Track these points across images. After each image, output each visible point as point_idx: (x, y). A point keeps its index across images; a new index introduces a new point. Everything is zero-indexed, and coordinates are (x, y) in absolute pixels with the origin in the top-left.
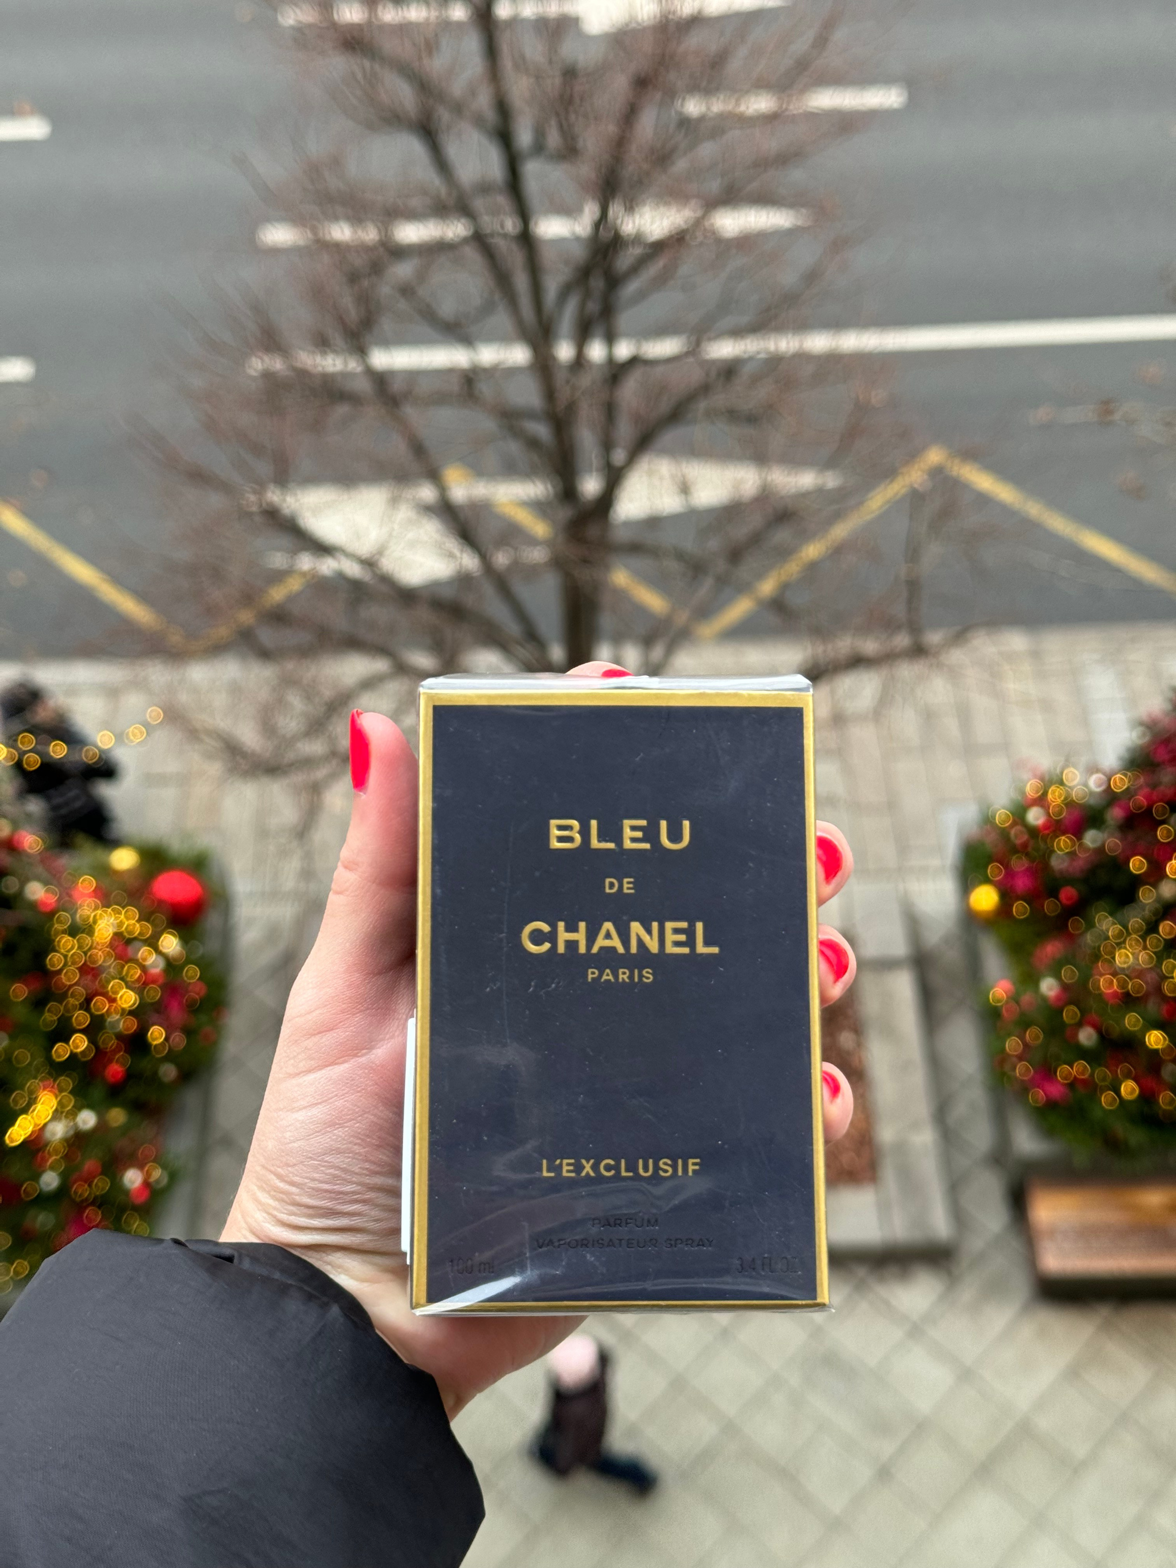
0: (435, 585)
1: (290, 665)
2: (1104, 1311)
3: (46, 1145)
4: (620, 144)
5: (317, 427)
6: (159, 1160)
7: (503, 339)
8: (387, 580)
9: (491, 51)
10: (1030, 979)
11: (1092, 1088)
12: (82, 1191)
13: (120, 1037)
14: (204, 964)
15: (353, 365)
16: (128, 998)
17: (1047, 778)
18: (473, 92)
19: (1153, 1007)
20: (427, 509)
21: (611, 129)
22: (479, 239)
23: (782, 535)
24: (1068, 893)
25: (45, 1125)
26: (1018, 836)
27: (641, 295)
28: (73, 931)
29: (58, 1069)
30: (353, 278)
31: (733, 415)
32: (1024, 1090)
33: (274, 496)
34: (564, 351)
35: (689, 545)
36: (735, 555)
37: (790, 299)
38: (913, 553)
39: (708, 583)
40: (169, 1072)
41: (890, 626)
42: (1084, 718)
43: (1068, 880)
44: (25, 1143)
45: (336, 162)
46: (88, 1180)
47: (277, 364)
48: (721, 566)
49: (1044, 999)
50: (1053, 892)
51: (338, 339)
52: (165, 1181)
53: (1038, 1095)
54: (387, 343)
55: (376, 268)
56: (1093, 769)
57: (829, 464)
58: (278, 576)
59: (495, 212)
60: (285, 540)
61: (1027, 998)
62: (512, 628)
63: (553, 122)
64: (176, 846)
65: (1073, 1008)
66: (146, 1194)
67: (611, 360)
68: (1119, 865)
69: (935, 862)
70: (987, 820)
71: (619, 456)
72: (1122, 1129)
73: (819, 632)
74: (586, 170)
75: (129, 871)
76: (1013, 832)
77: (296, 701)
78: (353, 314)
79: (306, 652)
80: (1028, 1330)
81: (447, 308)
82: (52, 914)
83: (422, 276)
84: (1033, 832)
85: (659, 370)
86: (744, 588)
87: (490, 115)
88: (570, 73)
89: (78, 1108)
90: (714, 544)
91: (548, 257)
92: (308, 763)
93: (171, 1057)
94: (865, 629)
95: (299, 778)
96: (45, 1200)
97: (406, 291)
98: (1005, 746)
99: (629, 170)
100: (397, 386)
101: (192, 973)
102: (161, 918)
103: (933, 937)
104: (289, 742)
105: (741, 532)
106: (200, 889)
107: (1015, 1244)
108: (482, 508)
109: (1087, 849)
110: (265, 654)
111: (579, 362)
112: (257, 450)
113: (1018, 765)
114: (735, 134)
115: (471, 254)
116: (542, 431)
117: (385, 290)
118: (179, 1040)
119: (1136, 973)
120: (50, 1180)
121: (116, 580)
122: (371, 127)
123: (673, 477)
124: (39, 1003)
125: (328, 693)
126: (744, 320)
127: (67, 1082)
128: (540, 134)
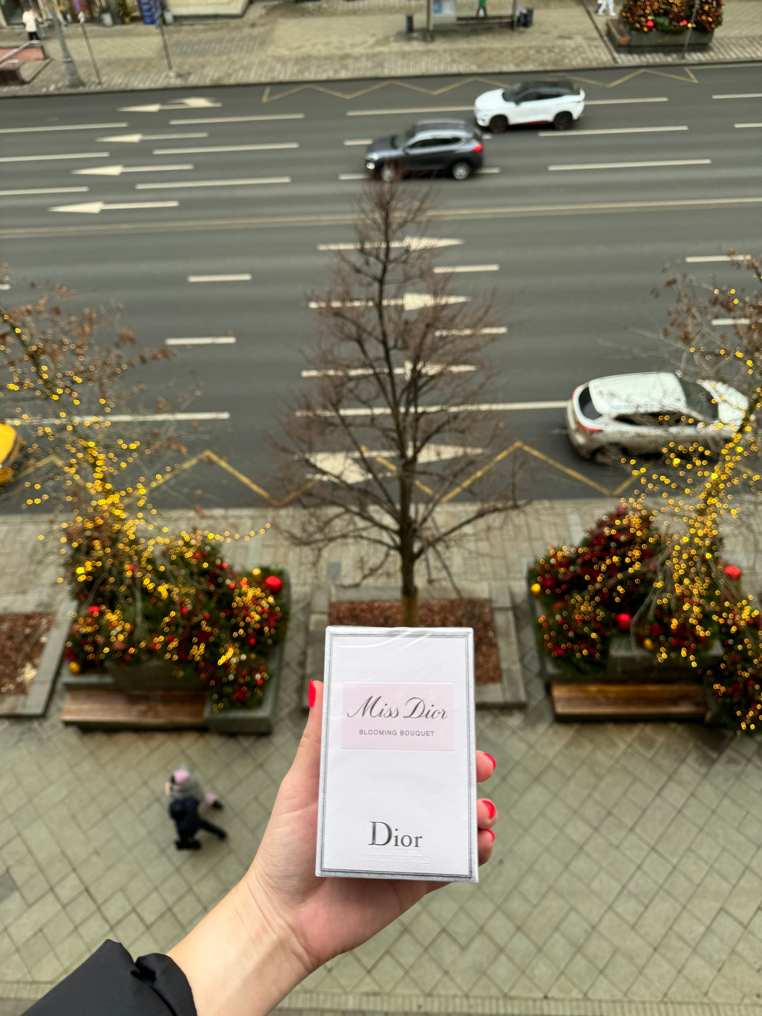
0: (358, 483)
1: (312, 510)
2: (576, 726)
3: (231, 665)
4: (421, 344)
5: (322, 434)
6: (266, 671)
7: (384, 406)
8: (344, 482)
9: (381, 316)
10: (551, 614)
11: (573, 652)
12: (241, 681)
13: (254, 630)
14: (281, 606)
15: (333, 414)
16: (257, 617)
17: (557, 548)
18: (374, 329)
19: (593, 624)
20: (356, 461)
21: (418, 340)
22: (376, 375)
23: (471, 469)
24: (564, 587)
25: (230, 658)
26: (547, 567)
27: (427, 392)
28: (240, 595)
29: (235, 640)
30: (336, 387)
31: (457, 431)
32: (551, 651)
33: (307, 456)
34: (402, 410)
35: (440, 471)
36: (455, 476)
37: (474, 393)
38: (514, 476)
39: (446, 484)
40: (270, 641)
41: (506, 498)
42: (568, 528)
43: (564, 582)
44: (223, 664)
45: (331, 351)
46: (244, 677)
47: (310, 414)
48: (451, 478)
49: (557, 621)
50: (559, 586)
51: (330, 407)
52: (268, 677)
53: (554, 654)
54: (345, 408)
55: (343, 385)
56: (572, 546)
57: (485, 447)
58: (309, 481)
59: (381, 366)
60: (313, 470)
61: (551, 621)
62: (384, 498)
63: (400, 338)
64: (273, 568)
65: (566, 625)
66: (262, 682)
67: (416, 412)
68: (582, 577)
69: (519, 576)
70: (537, 562)
71: (418, 444)
72: (582, 665)
73: (483, 501)
74: (410, 353)
75: (258, 575)
76: (546, 566)
77: (314, 521)
78: (335, 399)
79: (318, 506)
80: (551, 732)
81: (364, 396)
82: (233, 589)
83: (356, 386)
84: (553, 566)
85: (431, 416)
86: (458, 485)
87: (381, 337)
88: (406, 323)
89: (241, 654)
90: (448, 471)
91: (397, 381)
92: (316, 541)
93: (271, 636)
94: (497, 500)
95: (313, 546)
96: (229, 683)
97: (351, 391)
98: (542, 538)
99: (425, 353)
100: (348, 421)
101: (278, 609)
102: (268, 591)
103: (519, 600)
104: (310, 535)
105: (457, 468)
106: (280, 582)
107: (546, 703)
108: (373, 459)
109: (570, 572)
110: (305, 507)
111: (407, 413)
112: (304, 441)
113: (546, 544)
114: (458, 342)
115: (373, 379)
116: (394, 435)
117: (345, 391)
118: (273, 631)
119: (588, 613)
120: (231, 677)
121: (255, 482)
122: (342, 340)
123: (435, 450)
124: (228, 619)
125: (325, 519)
126: (459, 400)
127: (237, 645)
128: (396, 341)
